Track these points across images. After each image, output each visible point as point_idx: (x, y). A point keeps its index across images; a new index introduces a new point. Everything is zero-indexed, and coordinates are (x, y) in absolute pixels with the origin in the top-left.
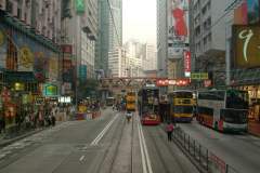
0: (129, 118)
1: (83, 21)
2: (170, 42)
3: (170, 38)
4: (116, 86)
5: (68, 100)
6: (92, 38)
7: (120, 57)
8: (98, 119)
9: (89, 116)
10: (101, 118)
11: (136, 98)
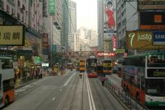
0: (81, 75)
1: (54, 19)
2: (105, 30)
3: (105, 28)
4: (73, 57)
5: (47, 65)
6: (59, 28)
7: (75, 39)
8: (64, 75)
9: (59, 74)
10: (66, 74)
11: (85, 64)
